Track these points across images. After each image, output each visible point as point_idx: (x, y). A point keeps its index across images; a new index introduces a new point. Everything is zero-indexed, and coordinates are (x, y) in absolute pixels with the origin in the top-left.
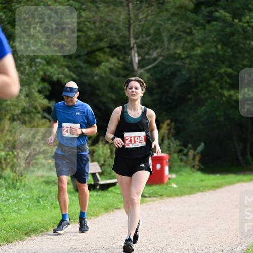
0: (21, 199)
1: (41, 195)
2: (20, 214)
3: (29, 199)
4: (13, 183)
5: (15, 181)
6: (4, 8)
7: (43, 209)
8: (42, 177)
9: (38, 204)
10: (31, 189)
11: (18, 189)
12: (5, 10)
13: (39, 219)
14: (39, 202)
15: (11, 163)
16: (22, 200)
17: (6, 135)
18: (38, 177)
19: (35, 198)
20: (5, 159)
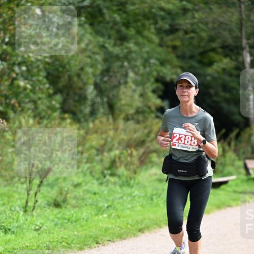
0: (134, 197)
1: (155, 192)
2: (134, 211)
3: (143, 197)
4: (127, 181)
5: (129, 179)
6: (119, 10)
7: (156, 206)
8: (156, 174)
9: (152, 202)
10: (145, 187)
11: (132, 187)
12: (120, 12)
13: (152, 216)
14: (152, 199)
15: (125, 162)
16: (136, 198)
17: (120, 134)
18: (151, 175)
19: (149, 195)
20: (119, 158)
